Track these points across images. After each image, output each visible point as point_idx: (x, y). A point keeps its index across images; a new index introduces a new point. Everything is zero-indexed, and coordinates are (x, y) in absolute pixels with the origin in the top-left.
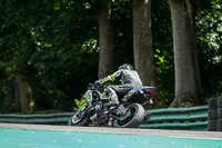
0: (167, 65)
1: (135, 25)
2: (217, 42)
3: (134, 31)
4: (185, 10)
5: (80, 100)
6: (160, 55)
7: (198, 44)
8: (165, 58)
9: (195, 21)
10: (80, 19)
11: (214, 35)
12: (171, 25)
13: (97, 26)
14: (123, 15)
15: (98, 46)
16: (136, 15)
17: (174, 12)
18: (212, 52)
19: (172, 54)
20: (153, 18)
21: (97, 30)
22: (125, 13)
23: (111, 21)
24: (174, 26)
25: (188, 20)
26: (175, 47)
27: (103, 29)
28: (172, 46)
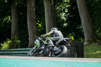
0: (42, 27)
1: (28, 10)
2: (65, 17)
3: (28, 12)
4: (51, 3)
5: (3, 44)
6: (39, 23)
7: (57, 18)
8: (42, 25)
9: (55, 8)
10: (3, 7)
11: (64, 14)
12: (44, 10)
13: (11, 10)
14: (22, 5)
15: (11, 19)
16: (28, 5)
17: (45, 4)
18: (63, 21)
19: (45, 23)
20: (36, 6)
21: (11, 12)
22: (23, 4)
23: (17, 8)
24: (46, 10)
25: (52, 7)
26: (46, 19)
27: (13, 11)
28: (45, 19)
